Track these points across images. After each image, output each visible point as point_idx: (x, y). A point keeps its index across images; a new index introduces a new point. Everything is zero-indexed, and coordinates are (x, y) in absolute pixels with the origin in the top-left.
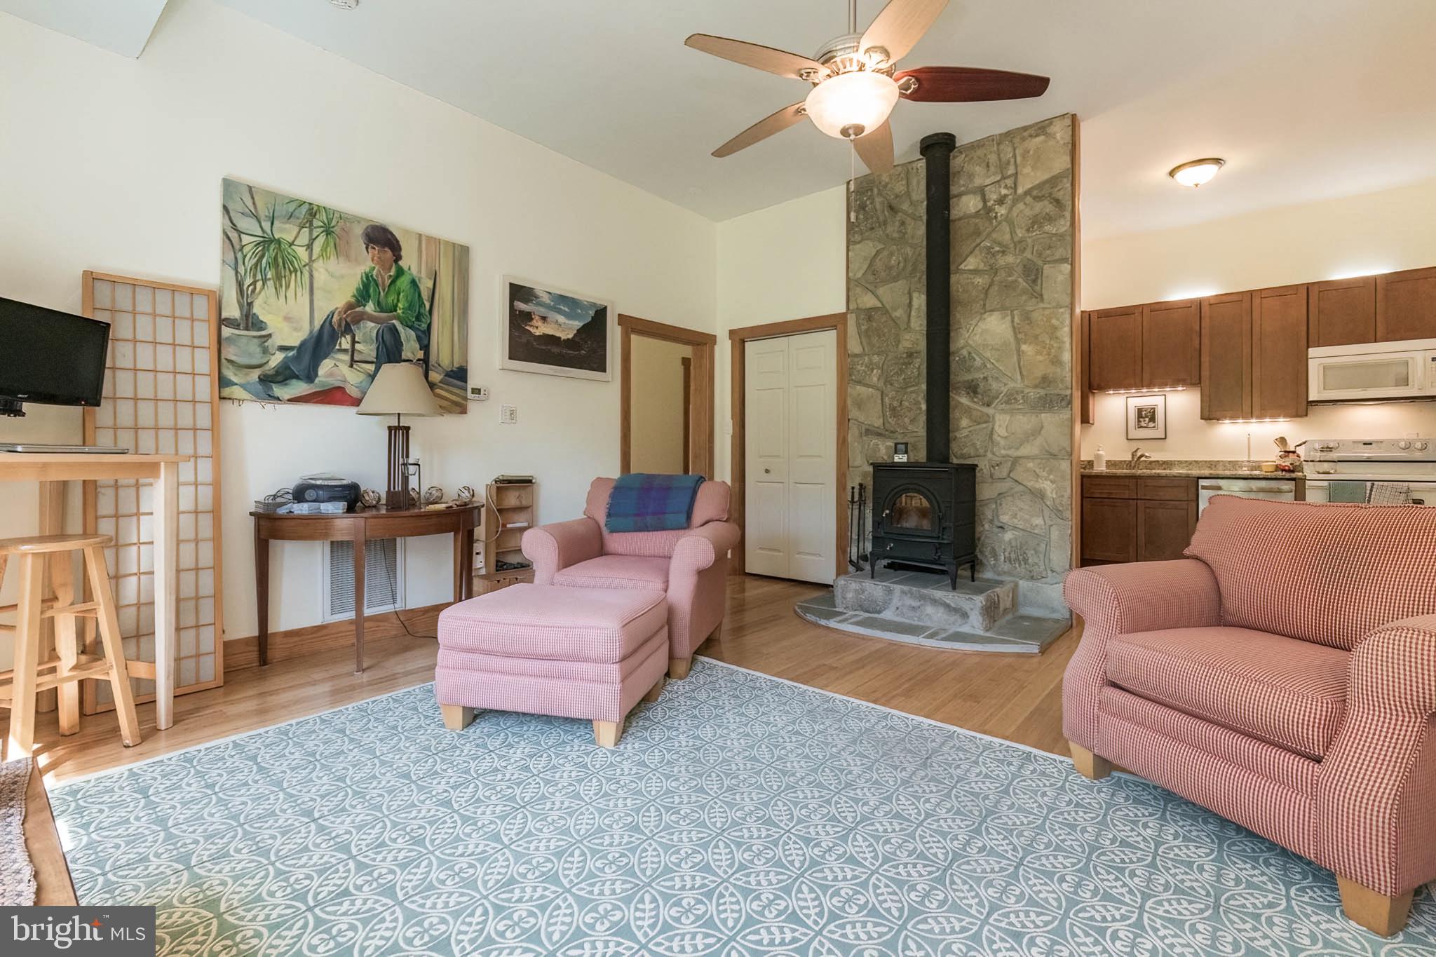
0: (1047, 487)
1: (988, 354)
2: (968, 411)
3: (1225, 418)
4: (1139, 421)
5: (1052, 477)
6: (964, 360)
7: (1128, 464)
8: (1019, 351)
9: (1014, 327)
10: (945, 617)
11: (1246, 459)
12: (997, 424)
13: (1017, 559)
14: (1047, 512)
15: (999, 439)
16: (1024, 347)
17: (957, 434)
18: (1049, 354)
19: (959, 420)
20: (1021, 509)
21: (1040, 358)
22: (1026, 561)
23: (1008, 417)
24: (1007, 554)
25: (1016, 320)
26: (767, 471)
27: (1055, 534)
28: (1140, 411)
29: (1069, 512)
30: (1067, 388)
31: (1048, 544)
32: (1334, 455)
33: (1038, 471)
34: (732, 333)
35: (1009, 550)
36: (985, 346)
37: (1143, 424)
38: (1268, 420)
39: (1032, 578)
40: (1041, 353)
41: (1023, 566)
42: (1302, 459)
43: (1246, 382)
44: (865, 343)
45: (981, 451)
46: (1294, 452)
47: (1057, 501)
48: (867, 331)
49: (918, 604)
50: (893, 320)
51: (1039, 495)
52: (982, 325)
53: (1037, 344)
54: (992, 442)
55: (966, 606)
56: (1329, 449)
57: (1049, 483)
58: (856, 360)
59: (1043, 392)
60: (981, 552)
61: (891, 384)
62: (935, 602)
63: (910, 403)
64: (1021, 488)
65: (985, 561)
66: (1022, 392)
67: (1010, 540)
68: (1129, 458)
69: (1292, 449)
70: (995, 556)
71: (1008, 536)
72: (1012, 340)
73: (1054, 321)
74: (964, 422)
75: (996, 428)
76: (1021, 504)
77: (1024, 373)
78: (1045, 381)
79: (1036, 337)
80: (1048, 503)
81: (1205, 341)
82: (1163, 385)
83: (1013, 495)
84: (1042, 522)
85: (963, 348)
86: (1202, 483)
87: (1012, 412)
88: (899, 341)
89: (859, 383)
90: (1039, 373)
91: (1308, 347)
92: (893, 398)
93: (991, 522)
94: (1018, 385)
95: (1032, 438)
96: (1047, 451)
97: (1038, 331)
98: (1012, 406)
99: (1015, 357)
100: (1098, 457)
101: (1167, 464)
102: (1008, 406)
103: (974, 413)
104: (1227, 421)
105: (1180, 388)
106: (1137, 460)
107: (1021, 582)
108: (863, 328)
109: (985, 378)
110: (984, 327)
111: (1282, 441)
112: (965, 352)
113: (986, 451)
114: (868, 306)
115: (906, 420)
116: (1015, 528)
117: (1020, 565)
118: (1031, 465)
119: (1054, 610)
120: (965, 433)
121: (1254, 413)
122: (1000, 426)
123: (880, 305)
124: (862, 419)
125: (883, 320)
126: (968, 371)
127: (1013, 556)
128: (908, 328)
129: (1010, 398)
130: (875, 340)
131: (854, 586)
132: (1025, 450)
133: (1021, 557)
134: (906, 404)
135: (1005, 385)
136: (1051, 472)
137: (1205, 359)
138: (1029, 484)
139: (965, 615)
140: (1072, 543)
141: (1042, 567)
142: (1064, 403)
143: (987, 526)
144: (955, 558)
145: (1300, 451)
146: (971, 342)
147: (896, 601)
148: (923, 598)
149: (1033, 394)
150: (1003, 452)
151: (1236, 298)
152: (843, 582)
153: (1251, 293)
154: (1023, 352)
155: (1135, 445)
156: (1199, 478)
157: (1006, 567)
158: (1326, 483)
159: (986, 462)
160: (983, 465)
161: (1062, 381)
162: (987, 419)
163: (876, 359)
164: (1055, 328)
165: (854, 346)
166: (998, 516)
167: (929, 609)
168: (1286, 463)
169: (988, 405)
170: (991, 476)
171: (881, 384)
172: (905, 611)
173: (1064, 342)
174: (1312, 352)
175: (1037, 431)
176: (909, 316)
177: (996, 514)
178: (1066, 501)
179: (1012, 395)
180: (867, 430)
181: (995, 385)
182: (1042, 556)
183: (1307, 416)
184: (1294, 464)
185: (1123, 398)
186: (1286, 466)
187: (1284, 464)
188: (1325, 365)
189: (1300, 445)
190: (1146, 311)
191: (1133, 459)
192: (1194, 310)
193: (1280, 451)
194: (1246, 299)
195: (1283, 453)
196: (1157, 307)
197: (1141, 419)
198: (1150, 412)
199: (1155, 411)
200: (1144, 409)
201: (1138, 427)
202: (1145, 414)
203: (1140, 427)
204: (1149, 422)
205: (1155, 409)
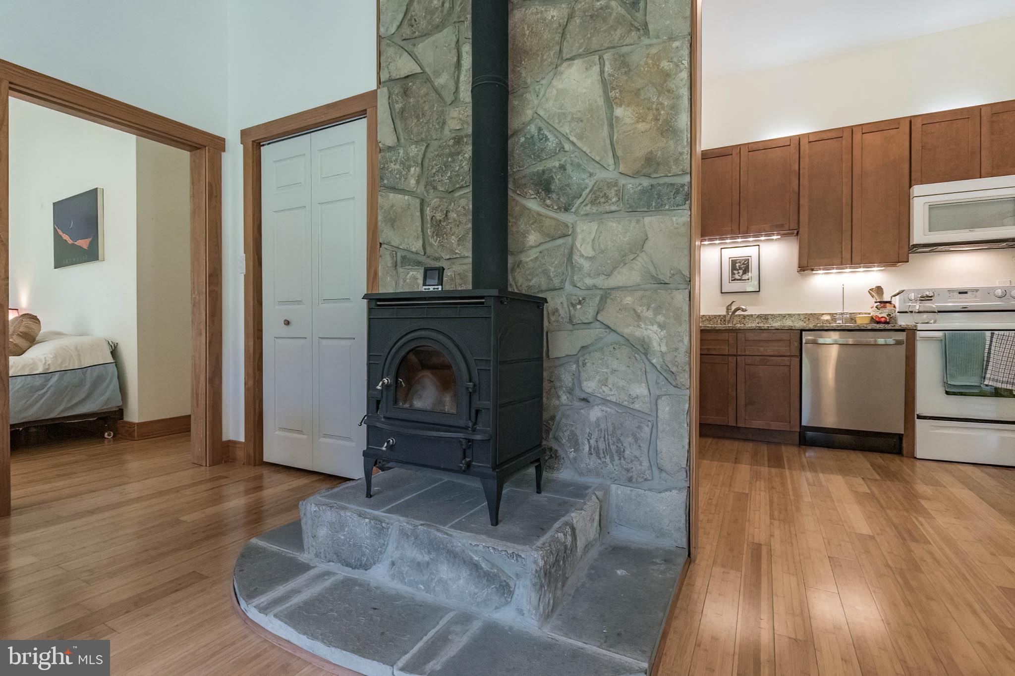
0: (653, 334)
1: (565, 129)
2: (538, 219)
4: (733, 274)
5: (660, 318)
6: (531, 141)
7: (723, 318)
8: (612, 122)
9: (604, 82)
10: (472, 588)
11: (839, 310)
12: (580, 237)
13: (607, 451)
14: (652, 376)
15: (582, 261)
16: (619, 112)
17: (524, 258)
18: (656, 119)
19: (524, 235)
20: (614, 371)
21: (642, 126)
22: (621, 454)
23: (594, 226)
24: (592, 442)
25: (608, 68)
26: (287, 323)
27: (665, 409)
28: (734, 263)
29: (687, 376)
30: (684, 173)
31: (654, 426)
32: (933, 305)
33: (639, 309)
34: (244, 133)
35: (595, 436)
36: (562, 116)
37: (737, 277)
39: (630, 480)
40: (641, 118)
41: (617, 461)
42: (899, 310)
43: (846, 225)
44: (400, 130)
45: (556, 282)
46: (890, 302)
47: (668, 358)
48: (403, 111)
49: (427, 558)
50: (436, 90)
51: (641, 348)
52: (558, 84)
53: (638, 105)
54: (573, 267)
55: (510, 568)
56: (928, 298)
57: (655, 328)
58: (388, 155)
59: (646, 182)
60: (556, 439)
61: (435, 188)
62: (455, 557)
63: (457, 213)
64: (612, 337)
65: (561, 453)
66: (616, 184)
67: (598, 419)
68: (723, 312)
69: (889, 300)
70: (576, 445)
71: (595, 413)
72: (601, 102)
73: (665, 64)
74: (533, 238)
75: (578, 244)
76: (615, 365)
77: (619, 153)
78: (651, 164)
79: (637, 93)
80: (654, 361)
81: (805, 182)
82: (758, 234)
83: (601, 349)
84: (646, 392)
85: (529, 123)
86: (806, 336)
87: (600, 217)
88: (444, 123)
89: (394, 189)
90: (640, 150)
91: (910, 186)
92: (435, 209)
93: (570, 391)
94: (610, 175)
95: (632, 257)
96: (653, 277)
97: (639, 83)
98: (601, 209)
99: (606, 130)
101: (765, 317)
102: (595, 209)
103: (547, 222)
105: (775, 237)
106: (732, 312)
107: (614, 487)
108: (398, 106)
109: (563, 168)
110: (560, 86)
111: (878, 291)
112: (532, 129)
113: (563, 281)
114: (404, 73)
115: (454, 240)
116: (605, 401)
117: (612, 460)
118: (628, 300)
119: (661, 534)
120: (533, 254)
121: (852, 262)
122: (583, 240)
123: (419, 70)
124: (396, 241)
125: (422, 92)
126: (538, 157)
127: (602, 446)
128: (455, 101)
129: (598, 196)
130: (412, 123)
131: (329, 515)
132: (622, 277)
133: (613, 448)
134: (452, 215)
135: (591, 175)
136: (657, 311)
137: (804, 201)
138: (626, 331)
139: (505, 590)
140: (690, 425)
141: (646, 464)
142: (679, 198)
143: (564, 398)
144: (495, 467)
145: (896, 301)
146: (542, 113)
147: (392, 551)
148: (434, 546)
149: (631, 185)
150: (589, 281)
151: (834, 135)
152: (314, 508)
153: (852, 129)
154: (617, 118)
155: (729, 299)
156: (802, 331)
157: (592, 462)
158: (940, 334)
159: (564, 299)
160: (556, 302)
161: (677, 161)
162: (565, 232)
163: (414, 150)
164: (667, 75)
165: (386, 136)
166: (580, 383)
167: (445, 571)
168: (883, 314)
169: (566, 209)
170: (571, 321)
171: (421, 189)
172: (405, 569)
173: (678, 97)
174: (917, 190)
175: (639, 245)
176: (457, 82)
177: (577, 378)
178: (682, 357)
179: (600, 189)
180: (404, 258)
181: (576, 177)
182: (644, 446)
183: (908, 262)
184: (890, 315)
185: (718, 249)
186: (882, 317)
187: (880, 316)
188: (930, 204)
189: (895, 296)
190: (744, 151)
191: (728, 312)
192: (793, 149)
193: (876, 302)
194: (847, 135)
195: (879, 304)
196: (755, 147)
197: (735, 271)
198: (744, 264)
199: (748, 262)
200: (738, 261)
201: (732, 280)
202: (739, 266)
203: (734, 280)
204: (742, 275)
205: (748, 259)
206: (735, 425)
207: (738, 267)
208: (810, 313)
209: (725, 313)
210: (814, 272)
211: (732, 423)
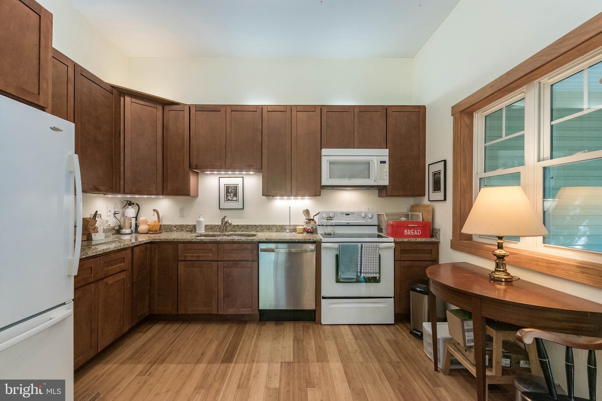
3: (276, 195)
4: (227, 196)
11: (288, 224)
28: (227, 188)
32: (334, 222)
37: (230, 198)
38: (299, 198)
42: (317, 224)
43: (288, 170)
46: (313, 220)
56: (330, 218)
68: (219, 223)
69: (312, 218)
81: (265, 138)
82: (241, 169)
86: (262, 246)
91: (321, 149)
100: (199, 222)
101: (247, 227)
104: (278, 198)
105: (251, 173)
106: (225, 226)
111: (307, 212)
121: (293, 193)
137: (265, 151)
145: (316, 219)
151: (281, 109)
153: (291, 107)
155: (225, 213)
156: (259, 242)
158: (336, 245)
174: (324, 151)
183: (320, 196)
184: (313, 228)
185: (217, 178)
186: (309, 229)
187: (308, 228)
188: (330, 161)
189: (316, 215)
190: (228, 110)
191: (222, 223)
192: (258, 114)
193: (306, 219)
194: (288, 110)
195: (308, 220)
196: (235, 109)
197: (228, 194)
198: (234, 189)
199: (237, 188)
200: (230, 187)
201: (227, 200)
202: (231, 190)
203: (228, 200)
204: (233, 197)
205: (237, 186)
206: (217, 313)
207: (230, 192)
208: (272, 224)
209: (221, 224)
210: (274, 198)
211: (214, 312)
